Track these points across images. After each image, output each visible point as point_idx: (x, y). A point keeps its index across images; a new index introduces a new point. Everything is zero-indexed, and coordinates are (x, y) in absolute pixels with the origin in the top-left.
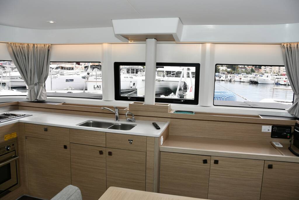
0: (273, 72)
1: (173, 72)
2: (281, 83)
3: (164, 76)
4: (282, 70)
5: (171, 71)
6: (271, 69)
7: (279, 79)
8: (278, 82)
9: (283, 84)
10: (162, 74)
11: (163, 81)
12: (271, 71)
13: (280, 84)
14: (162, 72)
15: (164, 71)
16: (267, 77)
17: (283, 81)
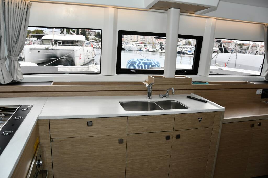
0: (133, 41)
1: (59, 40)
2: (143, 49)
3: (53, 45)
4: (139, 39)
5: (57, 40)
6: (131, 38)
7: (141, 47)
8: (140, 49)
9: (145, 50)
10: (51, 43)
11: (52, 49)
12: (131, 40)
13: (142, 51)
14: (50, 41)
15: (52, 40)
16: (132, 44)
17: (145, 48)
